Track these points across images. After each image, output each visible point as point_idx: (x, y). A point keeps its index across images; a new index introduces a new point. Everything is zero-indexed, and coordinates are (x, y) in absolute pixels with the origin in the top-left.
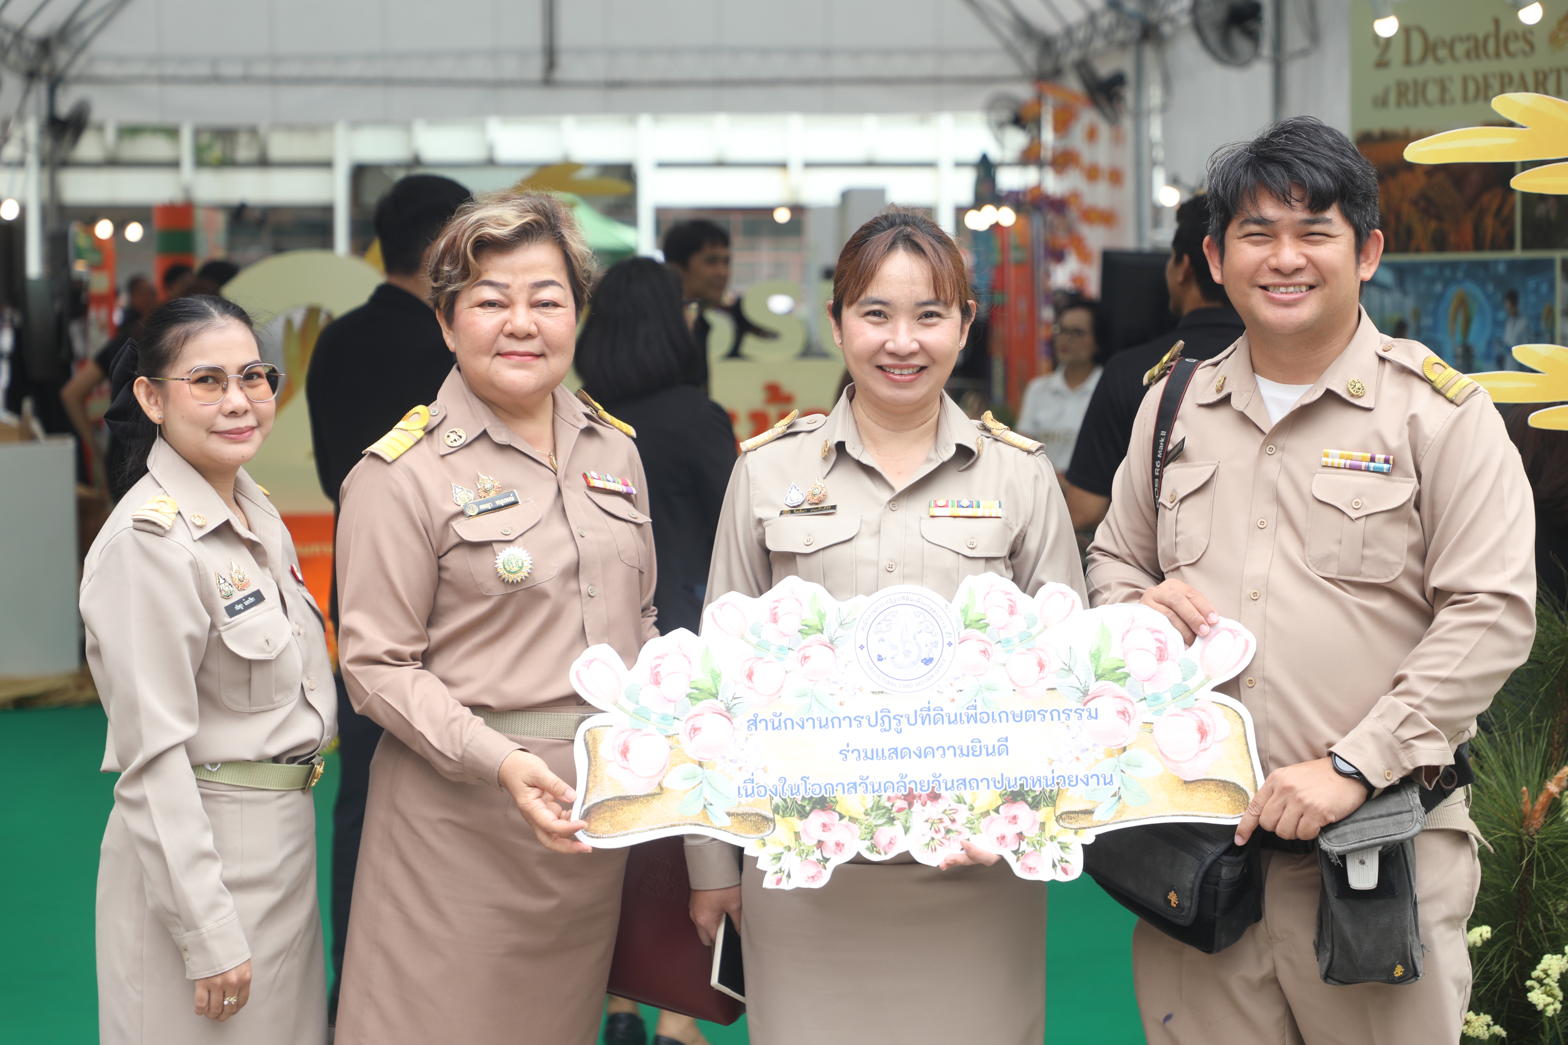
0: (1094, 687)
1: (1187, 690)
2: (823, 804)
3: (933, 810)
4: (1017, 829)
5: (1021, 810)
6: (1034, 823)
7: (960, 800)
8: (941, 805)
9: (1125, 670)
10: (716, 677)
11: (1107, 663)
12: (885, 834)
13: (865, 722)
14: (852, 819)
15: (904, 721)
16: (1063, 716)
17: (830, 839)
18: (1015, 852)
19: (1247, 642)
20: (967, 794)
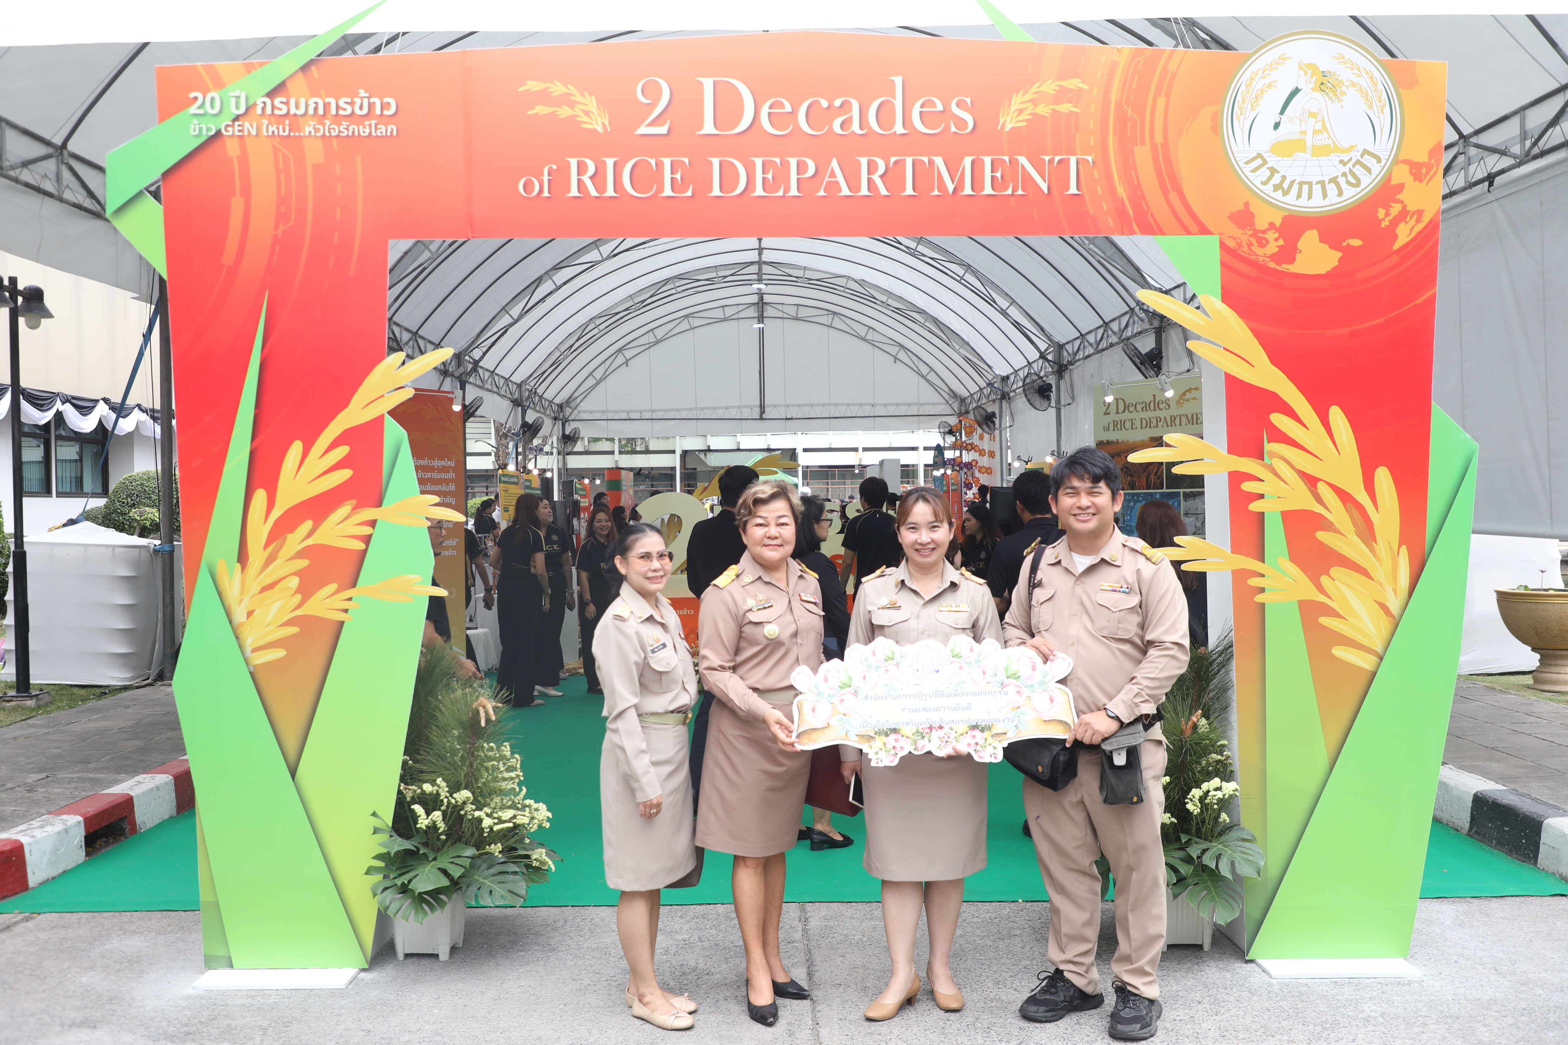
0: (1006, 681)
1: (1044, 683)
2: (895, 731)
3: (940, 733)
4: (975, 741)
5: (977, 733)
6: (982, 738)
7: (951, 729)
8: (944, 731)
9: (1019, 674)
10: (850, 679)
11: (1011, 672)
12: (921, 743)
13: (912, 697)
14: (907, 737)
15: (928, 696)
16: (994, 694)
17: (898, 745)
18: (975, 750)
19: (1069, 663)
20: (954, 727)
